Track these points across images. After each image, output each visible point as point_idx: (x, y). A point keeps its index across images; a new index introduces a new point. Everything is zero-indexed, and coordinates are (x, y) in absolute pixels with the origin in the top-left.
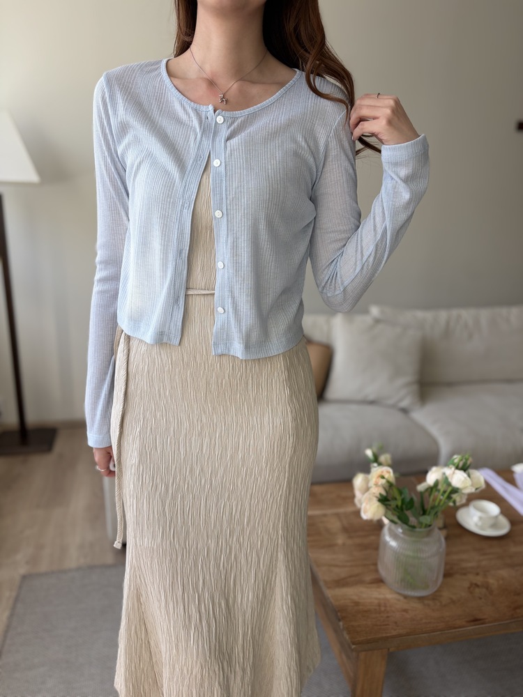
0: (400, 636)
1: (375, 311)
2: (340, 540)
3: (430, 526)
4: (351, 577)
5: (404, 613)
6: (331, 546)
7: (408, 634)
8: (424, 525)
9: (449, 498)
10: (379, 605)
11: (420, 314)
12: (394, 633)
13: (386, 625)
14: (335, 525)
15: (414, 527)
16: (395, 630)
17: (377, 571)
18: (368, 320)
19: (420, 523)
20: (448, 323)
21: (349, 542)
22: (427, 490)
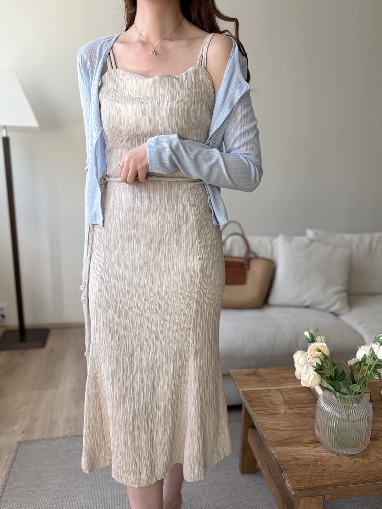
0: (334, 485)
1: (310, 233)
2: (282, 410)
3: (359, 393)
4: (291, 438)
5: (338, 467)
6: (275, 414)
7: (341, 484)
8: (354, 393)
9: (375, 370)
10: (316, 461)
11: (347, 236)
12: (329, 482)
13: (322, 476)
14: (278, 398)
15: (346, 394)
16: (330, 480)
17: (314, 434)
18: (305, 240)
19: (351, 392)
20: (371, 243)
21: (290, 411)
22: (356, 364)
